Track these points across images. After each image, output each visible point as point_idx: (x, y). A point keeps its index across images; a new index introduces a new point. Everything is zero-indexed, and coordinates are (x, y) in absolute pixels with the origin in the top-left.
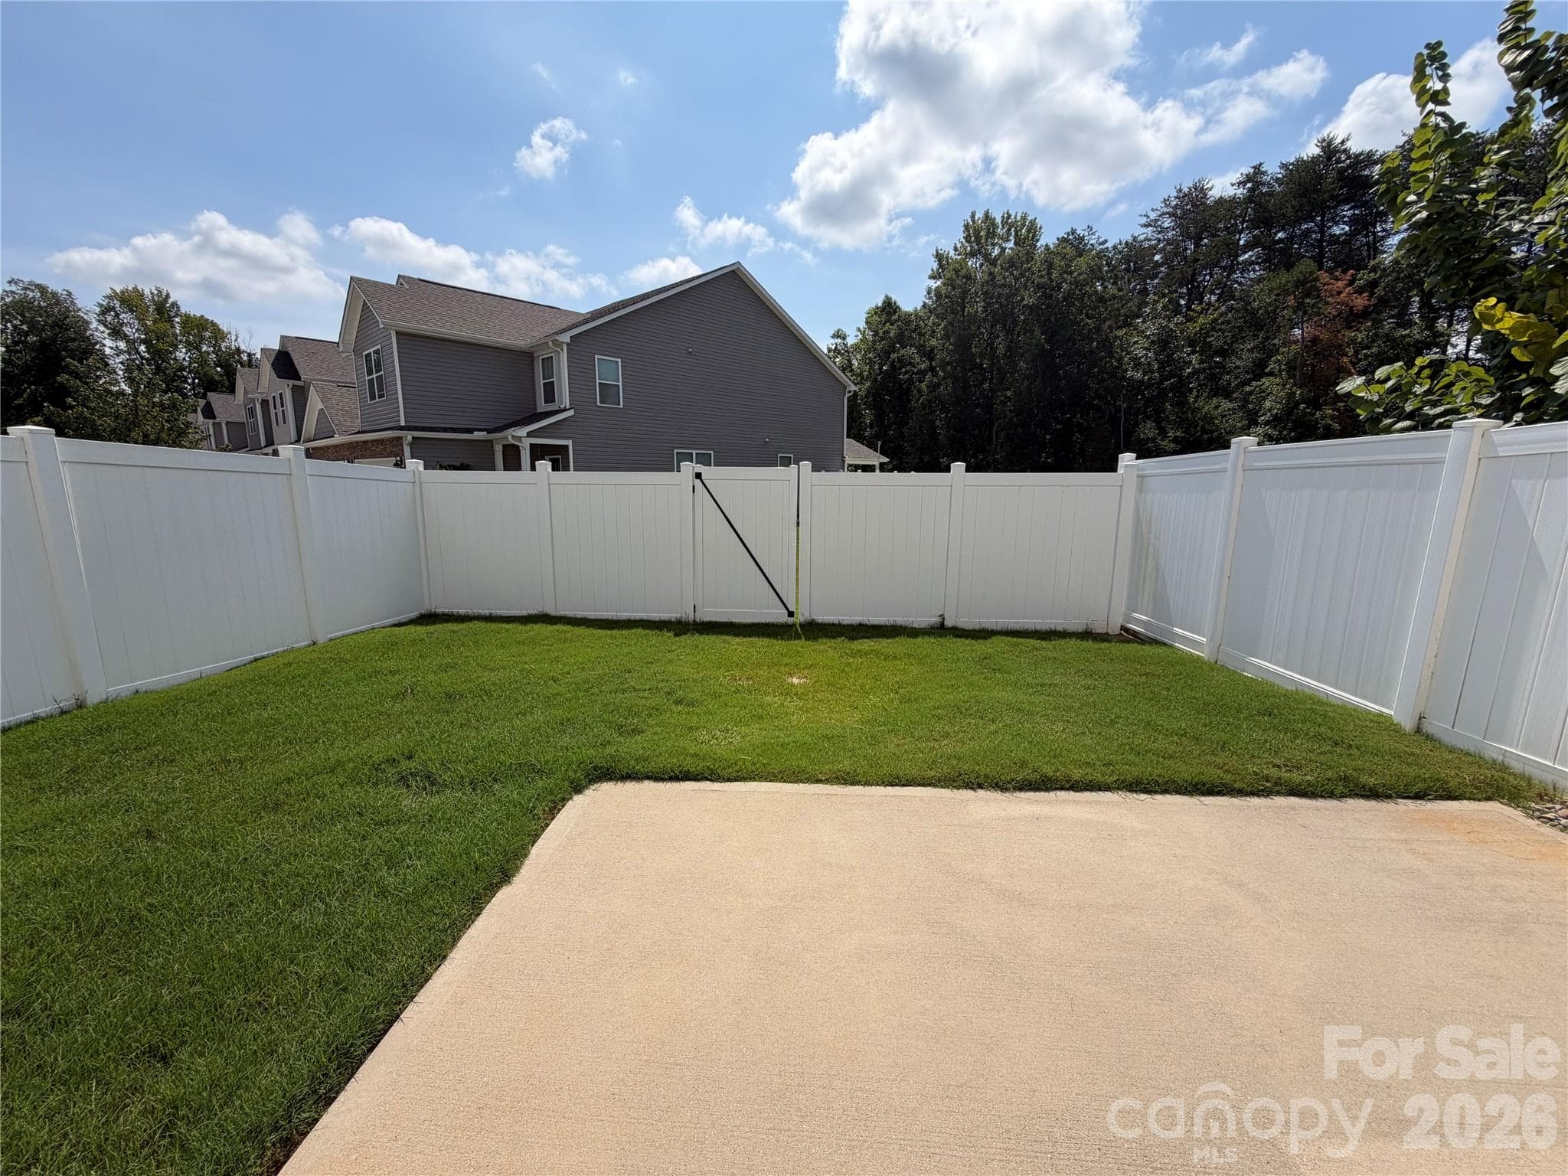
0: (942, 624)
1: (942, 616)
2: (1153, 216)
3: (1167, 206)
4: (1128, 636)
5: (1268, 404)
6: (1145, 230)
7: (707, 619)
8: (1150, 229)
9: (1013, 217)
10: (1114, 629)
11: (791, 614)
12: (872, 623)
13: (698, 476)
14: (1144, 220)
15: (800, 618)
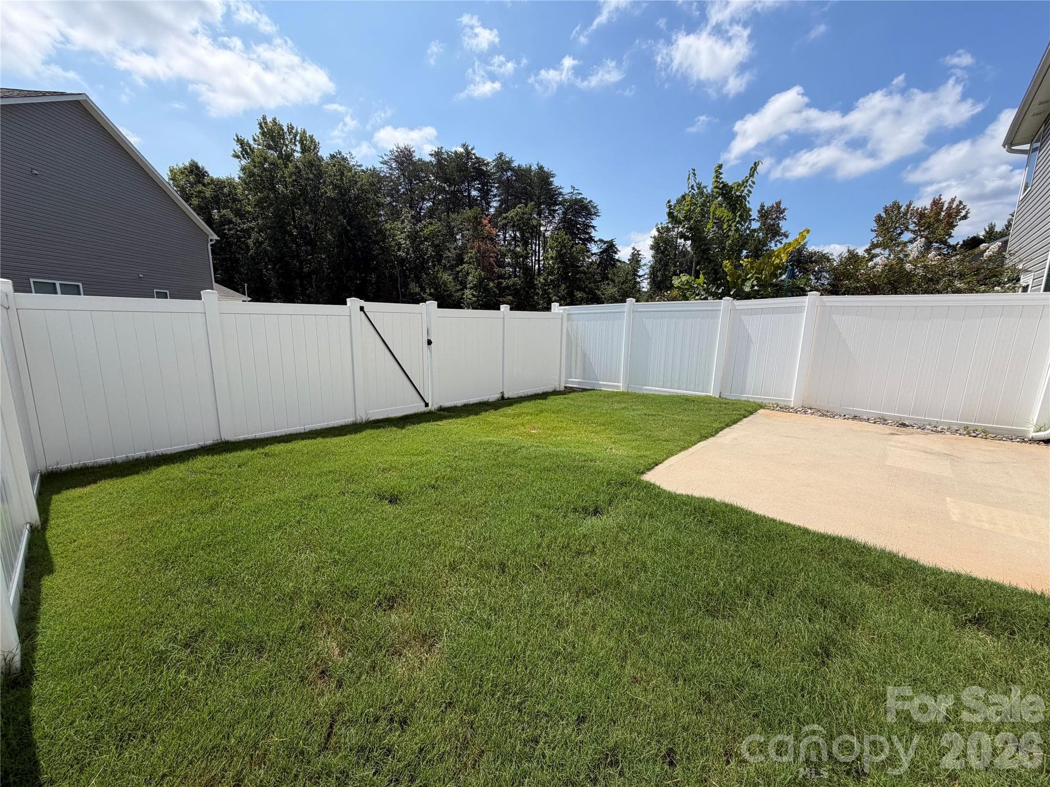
0: (503, 397)
1: (502, 393)
2: (386, 158)
3: (392, 155)
4: (569, 390)
5: (470, 278)
6: (382, 165)
7: (373, 418)
8: (385, 165)
9: (295, 128)
10: (562, 389)
11: (427, 405)
12: (471, 403)
13: (362, 309)
14: (381, 160)
15: (433, 407)
